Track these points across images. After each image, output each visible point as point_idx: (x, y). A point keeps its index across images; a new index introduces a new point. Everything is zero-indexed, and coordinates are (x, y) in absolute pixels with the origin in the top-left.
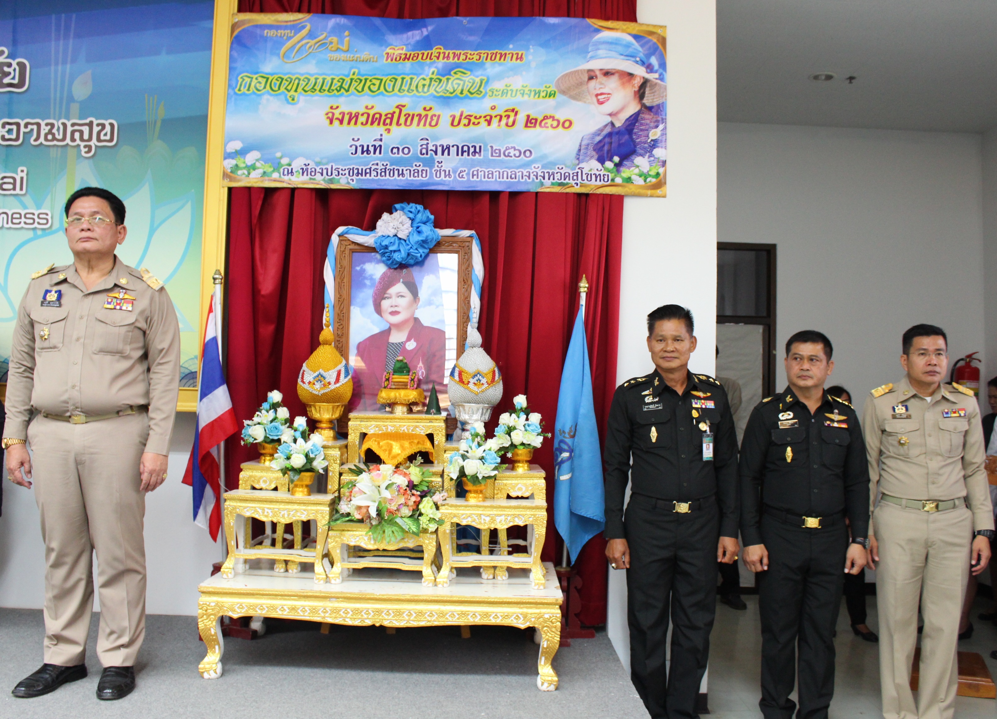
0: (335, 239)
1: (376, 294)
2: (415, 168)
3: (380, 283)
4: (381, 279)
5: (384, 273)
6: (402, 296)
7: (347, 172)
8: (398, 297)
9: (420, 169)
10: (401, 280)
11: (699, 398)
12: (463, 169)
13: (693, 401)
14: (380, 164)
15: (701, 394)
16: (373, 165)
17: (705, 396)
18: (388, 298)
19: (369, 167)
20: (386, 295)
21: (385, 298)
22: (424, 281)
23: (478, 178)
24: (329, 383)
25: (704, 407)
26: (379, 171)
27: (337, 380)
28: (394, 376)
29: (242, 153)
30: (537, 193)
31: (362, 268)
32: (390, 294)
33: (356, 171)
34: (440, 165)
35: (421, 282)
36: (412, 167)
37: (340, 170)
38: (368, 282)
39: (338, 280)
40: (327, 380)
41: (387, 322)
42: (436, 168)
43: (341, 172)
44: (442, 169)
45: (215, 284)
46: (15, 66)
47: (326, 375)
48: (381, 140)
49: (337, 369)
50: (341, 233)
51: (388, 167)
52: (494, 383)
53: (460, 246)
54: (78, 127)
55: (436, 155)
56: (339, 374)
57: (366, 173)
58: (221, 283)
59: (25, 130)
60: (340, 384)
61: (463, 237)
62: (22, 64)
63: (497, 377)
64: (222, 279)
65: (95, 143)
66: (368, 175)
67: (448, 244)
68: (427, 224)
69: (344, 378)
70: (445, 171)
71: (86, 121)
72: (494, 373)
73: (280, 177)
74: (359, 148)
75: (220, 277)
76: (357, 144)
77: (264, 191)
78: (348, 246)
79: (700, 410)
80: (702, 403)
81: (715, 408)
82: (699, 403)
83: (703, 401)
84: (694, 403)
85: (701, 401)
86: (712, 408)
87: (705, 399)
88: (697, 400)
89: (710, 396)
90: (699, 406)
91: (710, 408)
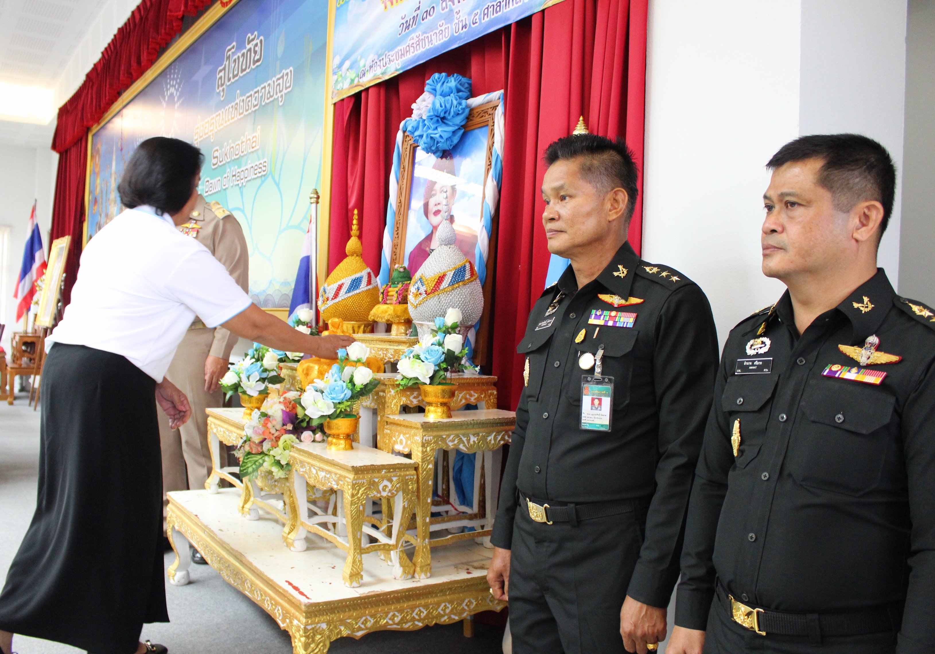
0: (400, 136)
1: (425, 193)
2: (440, 28)
5: (434, 166)
7: (394, 57)
8: (441, 193)
9: (443, 28)
10: (445, 171)
11: (610, 307)
12: (476, 12)
13: (594, 312)
14: (415, 37)
15: (616, 300)
16: (410, 40)
17: (623, 302)
18: (434, 195)
19: (407, 44)
20: (433, 192)
21: (431, 197)
22: (462, 168)
23: (488, 17)
24: (328, 299)
25: (610, 323)
26: (415, 45)
27: (336, 295)
28: (390, 289)
30: (543, 11)
32: (436, 191)
34: (458, 16)
36: (437, 29)
37: (390, 57)
39: (400, 182)
40: (328, 295)
41: (431, 224)
42: (456, 21)
43: (391, 58)
44: (460, 19)
45: (311, 203)
46: (259, 44)
47: (328, 289)
48: (419, 8)
49: (340, 283)
50: (403, 128)
51: (421, 38)
52: (436, 293)
53: (490, 114)
54: (278, 82)
55: (454, 4)
56: (340, 287)
57: (407, 52)
58: (317, 203)
59: (260, 95)
60: (339, 299)
61: (495, 100)
62: (261, 41)
63: (445, 284)
64: (318, 198)
65: (285, 91)
66: (408, 53)
67: (481, 115)
68: (452, 95)
69: (346, 293)
70: (462, 21)
71: (281, 74)
72: (441, 279)
73: (359, 81)
74: (405, 25)
75: (316, 196)
76: (404, 21)
77: (353, 100)
78: (410, 141)
79: (598, 329)
80: (610, 316)
81: (631, 326)
82: (602, 317)
83: (613, 313)
84: (593, 316)
85: (610, 314)
86: (626, 327)
87: (621, 309)
88: (603, 310)
89: (637, 304)
90: (601, 322)
91: (623, 327)
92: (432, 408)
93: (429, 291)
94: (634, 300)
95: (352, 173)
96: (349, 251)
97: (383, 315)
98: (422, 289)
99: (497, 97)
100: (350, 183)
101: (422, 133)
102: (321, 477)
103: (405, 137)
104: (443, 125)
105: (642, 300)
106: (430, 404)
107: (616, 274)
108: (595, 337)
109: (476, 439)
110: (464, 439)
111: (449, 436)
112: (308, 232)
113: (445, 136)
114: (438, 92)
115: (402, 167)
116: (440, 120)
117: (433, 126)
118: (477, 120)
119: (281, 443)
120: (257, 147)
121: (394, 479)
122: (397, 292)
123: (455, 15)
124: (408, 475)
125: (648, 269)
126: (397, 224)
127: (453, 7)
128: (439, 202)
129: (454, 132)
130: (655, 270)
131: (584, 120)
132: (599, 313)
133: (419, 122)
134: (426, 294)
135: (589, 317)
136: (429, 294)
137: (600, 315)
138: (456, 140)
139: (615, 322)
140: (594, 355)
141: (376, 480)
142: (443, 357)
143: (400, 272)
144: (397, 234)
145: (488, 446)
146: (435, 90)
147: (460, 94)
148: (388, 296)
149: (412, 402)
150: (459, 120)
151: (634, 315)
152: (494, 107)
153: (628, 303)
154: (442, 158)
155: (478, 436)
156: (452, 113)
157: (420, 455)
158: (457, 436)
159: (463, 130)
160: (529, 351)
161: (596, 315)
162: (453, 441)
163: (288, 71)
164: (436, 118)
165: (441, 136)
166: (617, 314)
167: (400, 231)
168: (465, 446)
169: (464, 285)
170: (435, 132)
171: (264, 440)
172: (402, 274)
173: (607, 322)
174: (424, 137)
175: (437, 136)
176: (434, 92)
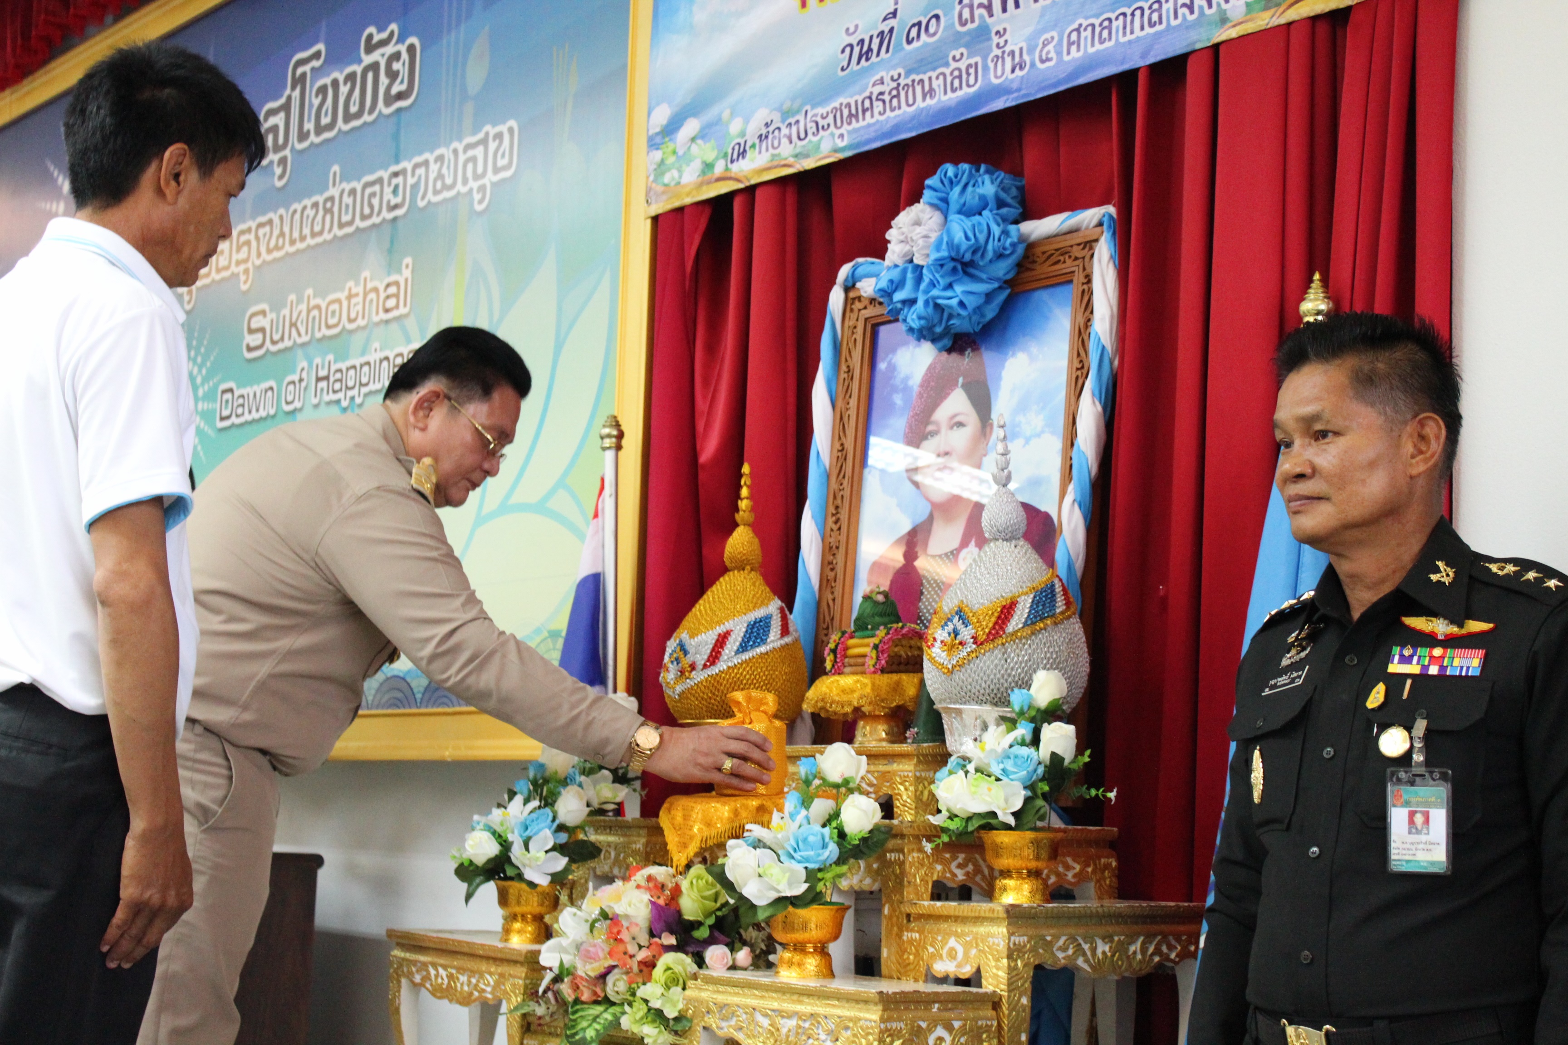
0: (836, 298)
1: (910, 427)
2: (954, 65)
3: (920, 395)
4: (921, 386)
5: (931, 368)
6: (960, 424)
7: (830, 120)
8: (952, 428)
9: (962, 65)
10: (961, 380)
11: (1429, 640)
12: (1047, 36)
13: (1396, 650)
14: (887, 79)
15: (1441, 627)
16: (874, 85)
17: (1454, 629)
18: (934, 434)
19: (867, 94)
20: (930, 428)
21: (926, 437)
22: (1005, 374)
23: (1078, 49)
24: (693, 667)
25: (1434, 670)
26: (887, 97)
27: (714, 657)
28: (851, 642)
29: (670, 129)
30: (1216, 47)
31: (890, 363)
32: (937, 423)
33: (846, 112)
34: (1001, 41)
35: (999, 378)
36: (947, 65)
37: (819, 119)
38: (898, 399)
39: (840, 404)
40: (689, 659)
41: (928, 499)
42: (996, 52)
43: (822, 123)
44: (1008, 49)
45: (604, 449)
46: (405, 56)
47: (691, 644)
48: (894, 14)
49: (721, 629)
50: (846, 280)
51: (902, 82)
52: (999, 641)
53: (1076, 259)
54: (470, 153)
55: (991, 15)
56: (722, 641)
57: (864, 111)
58: (619, 447)
59: (411, 181)
60: (722, 665)
61: (1087, 228)
62: (411, 49)
63: (1015, 623)
64: (620, 436)
65: (491, 178)
66: (868, 114)
67: (1054, 259)
68: (986, 213)
69: (737, 652)
70: (1012, 53)
71: (481, 136)
72: (1007, 611)
73: (727, 169)
74: (857, 50)
75: (615, 433)
76: (854, 40)
77: (708, 211)
78: (863, 312)
79: (1409, 682)
80: (1432, 657)
81: (1477, 673)
82: (1415, 659)
83: (1437, 652)
84: (1397, 658)
85: (1430, 652)
86: (1467, 676)
87: (1450, 642)
88: (1415, 647)
89: (1482, 633)
90: (1413, 669)
91: (1460, 676)
92: (1010, 883)
93: (982, 637)
94: (1475, 626)
95: (706, 382)
96: (731, 559)
97: (845, 698)
98: (966, 634)
99: (1095, 222)
100: (701, 405)
101: (912, 296)
102: (784, 1031)
103: (849, 303)
104: (966, 279)
105: (1491, 625)
106: (1006, 873)
107: (1434, 577)
108: (1405, 695)
109: (1107, 948)
110: (1086, 947)
111: (1057, 938)
112: (596, 516)
113: (971, 302)
114: (954, 206)
115: (844, 368)
116: (959, 267)
117: (943, 282)
118: (1043, 269)
119: (658, 972)
120: (402, 310)
121: (957, 1024)
122: (876, 647)
123: (995, 39)
124: (981, 1019)
125: (1494, 568)
126: (835, 497)
127: (989, 20)
128: (947, 449)
129: (989, 296)
130: (1510, 568)
131: (1321, 280)
132: (1407, 653)
133: (905, 271)
134: (975, 643)
135: (1388, 659)
136: (982, 644)
137: (1411, 656)
138: (990, 313)
139: (1443, 668)
140: (1409, 729)
141: (924, 1025)
142: (1041, 770)
143: (876, 603)
144: (836, 522)
145: (1130, 965)
146: (945, 201)
147: (1004, 211)
148: (845, 656)
149: (954, 875)
150: (1002, 269)
151: (1481, 653)
152: (1086, 243)
153: (1464, 631)
154: (949, 351)
155: (1112, 941)
156: (990, 254)
157: (1003, 975)
158: (1072, 939)
159: (1008, 291)
160: (1259, 732)
161: (1402, 656)
162: (1064, 949)
163: (503, 128)
164: (952, 264)
165: (961, 304)
166: (1445, 653)
167: (844, 515)
168: (1087, 961)
169: (1056, 624)
170: (949, 293)
171: (610, 969)
172: (880, 609)
173: (1425, 668)
174: (920, 303)
175: (954, 302)
176: (942, 205)
